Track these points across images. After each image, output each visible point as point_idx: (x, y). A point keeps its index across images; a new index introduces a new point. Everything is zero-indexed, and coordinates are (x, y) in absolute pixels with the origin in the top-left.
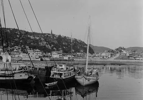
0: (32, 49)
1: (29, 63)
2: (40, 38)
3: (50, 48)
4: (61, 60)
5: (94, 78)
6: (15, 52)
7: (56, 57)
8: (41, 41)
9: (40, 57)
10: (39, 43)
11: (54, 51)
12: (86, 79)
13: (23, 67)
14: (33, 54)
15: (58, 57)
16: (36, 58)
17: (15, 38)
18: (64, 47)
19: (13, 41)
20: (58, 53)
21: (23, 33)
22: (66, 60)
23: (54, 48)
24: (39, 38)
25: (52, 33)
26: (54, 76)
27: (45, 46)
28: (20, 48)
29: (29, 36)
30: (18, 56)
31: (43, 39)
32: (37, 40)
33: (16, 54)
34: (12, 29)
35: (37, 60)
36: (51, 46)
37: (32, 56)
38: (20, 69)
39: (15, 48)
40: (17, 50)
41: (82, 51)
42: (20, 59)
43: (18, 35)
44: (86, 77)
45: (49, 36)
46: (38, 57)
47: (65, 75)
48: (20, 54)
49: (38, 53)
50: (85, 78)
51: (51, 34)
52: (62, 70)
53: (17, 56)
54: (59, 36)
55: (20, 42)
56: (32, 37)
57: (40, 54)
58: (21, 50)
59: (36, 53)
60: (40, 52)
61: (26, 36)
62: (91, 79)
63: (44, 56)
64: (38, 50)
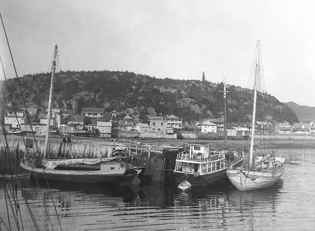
0: (161, 114)
1: (139, 143)
2: (179, 91)
3: (200, 113)
4: (221, 138)
5: (266, 175)
6: (126, 120)
7: (211, 131)
8: (181, 97)
9: (176, 131)
10: (177, 102)
11: (208, 118)
12: (247, 177)
13: (120, 151)
14: (162, 124)
15: (215, 132)
16: (169, 134)
17: (128, 93)
18: (230, 110)
19: (124, 97)
20: (215, 123)
21: (145, 81)
22: (232, 138)
23: (209, 112)
24: (175, 90)
25: (204, 78)
26: (183, 170)
27: (188, 108)
28: (137, 111)
29: (155, 87)
30: (131, 128)
31: (185, 93)
32: (173, 96)
33: (127, 126)
34: (123, 73)
35: (171, 137)
36: (200, 107)
37: (159, 129)
38: (114, 154)
39: (128, 112)
40: (130, 116)
41: (270, 117)
42: (136, 135)
43: (135, 85)
44: (246, 172)
45: (197, 85)
46: (172, 131)
47: (204, 168)
48: (135, 125)
49: (174, 122)
50: (244, 173)
51: (201, 80)
52: (200, 157)
53: (129, 128)
54: (219, 85)
55: (138, 100)
56: (162, 89)
57: (178, 124)
58: (139, 115)
59: (170, 122)
60: (176, 120)
61: (150, 86)
62: (258, 177)
63: (186, 129)
64: (172, 116)
